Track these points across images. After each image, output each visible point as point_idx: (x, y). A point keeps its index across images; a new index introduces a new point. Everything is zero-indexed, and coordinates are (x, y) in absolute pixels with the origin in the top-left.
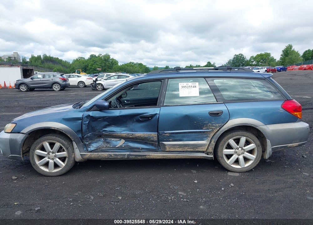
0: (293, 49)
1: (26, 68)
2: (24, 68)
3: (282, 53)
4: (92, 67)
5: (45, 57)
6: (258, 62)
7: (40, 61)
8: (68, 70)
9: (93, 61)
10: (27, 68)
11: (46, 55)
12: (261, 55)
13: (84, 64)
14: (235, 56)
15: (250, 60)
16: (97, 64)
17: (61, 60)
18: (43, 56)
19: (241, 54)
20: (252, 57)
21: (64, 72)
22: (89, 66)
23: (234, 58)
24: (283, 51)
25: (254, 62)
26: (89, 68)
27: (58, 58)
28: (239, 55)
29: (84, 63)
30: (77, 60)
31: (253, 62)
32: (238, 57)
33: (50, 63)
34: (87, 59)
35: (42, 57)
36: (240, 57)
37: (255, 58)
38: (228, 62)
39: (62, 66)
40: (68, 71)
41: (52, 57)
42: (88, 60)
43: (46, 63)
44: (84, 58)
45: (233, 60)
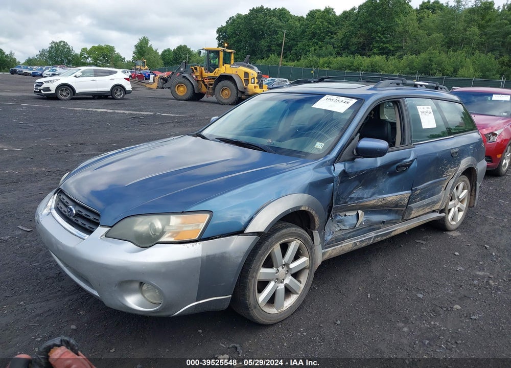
0: (150, 45)
3: (134, 49)
6: (95, 59)
12: (100, 48)
14: (53, 45)
15: (81, 55)
19: (64, 42)
20: (84, 50)
23: (52, 47)
24: (136, 47)
25: (89, 58)
28: (60, 42)
31: (87, 58)
32: (59, 46)
36: (63, 46)
37: (90, 53)
38: (39, 53)
45: (50, 52)
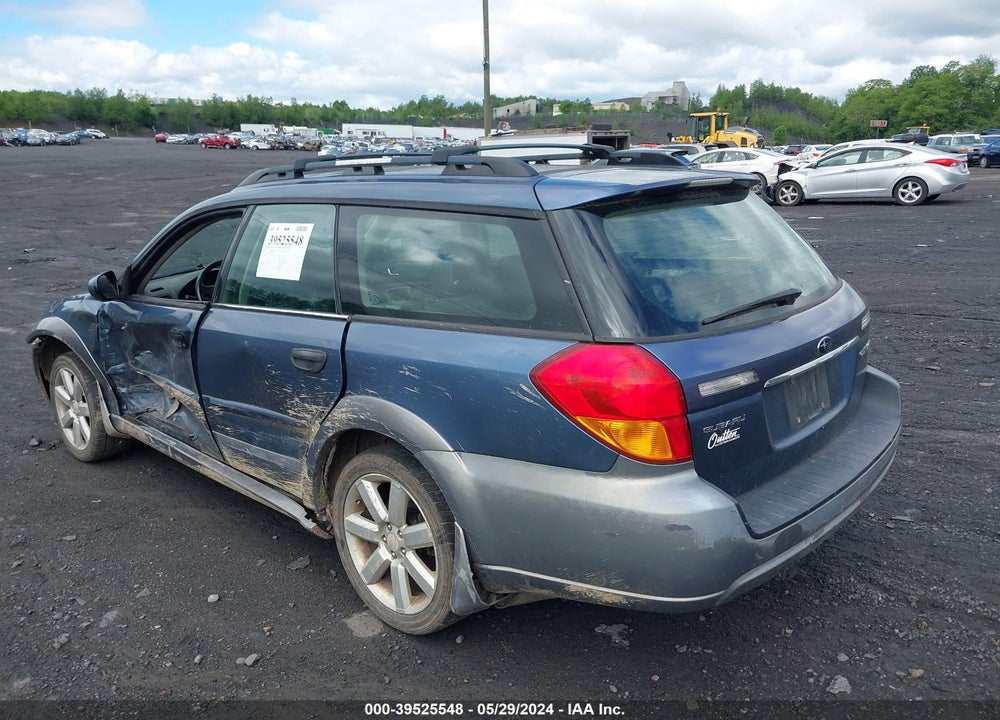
1: (603, 135)
2: (598, 135)
4: (913, 113)
5: (759, 89)
7: (740, 103)
8: (823, 129)
9: (917, 93)
10: (608, 135)
11: (761, 83)
13: (882, 105)
16: (932, 103)
17: (807, 96)
18: (754, 85)
21: (809, 135)
22: (902, 112)
26: (899, 119)
27: (798, 90)
29: (883, 102)
30: (861, 91)
33: (771, 107)
34: (901, 83)
35: (748, 91)
39: (808, 115)
40: (821, 133)
41: (779, 89)
42: (901, 88)
43: (757, 109)
44: (888, 83)
